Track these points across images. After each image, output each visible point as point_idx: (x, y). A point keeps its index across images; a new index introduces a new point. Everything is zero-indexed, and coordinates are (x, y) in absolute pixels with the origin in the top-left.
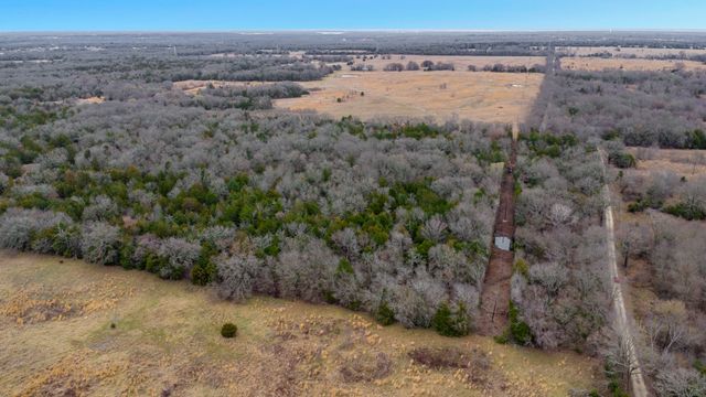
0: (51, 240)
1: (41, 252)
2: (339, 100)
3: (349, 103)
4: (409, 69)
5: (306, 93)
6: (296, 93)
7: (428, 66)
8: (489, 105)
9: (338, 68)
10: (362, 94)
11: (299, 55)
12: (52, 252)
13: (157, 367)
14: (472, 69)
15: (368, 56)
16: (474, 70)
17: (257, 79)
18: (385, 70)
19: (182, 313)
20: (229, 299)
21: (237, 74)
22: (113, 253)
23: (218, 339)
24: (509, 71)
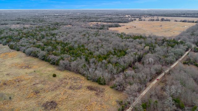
0: (34, 54)
1: (32, 56)
2: (127, 28)
3: (130, 29)
4: (156, 21)
5: (120, 26)
6: (117, 26)
7: (162, 20)
8: (171, 31)
9: (135, 20)
10: (135, 27)
11: (127, 16)
12: (34, 56)
13: (37, 80)
14: (176, 21)
15: (147, 17)
16: (177, 21)
17: (110, 22)
18: (148, 21)
19: (49, 71)
20: (60, 70)
21: (106, 21)
22: (43, 57)
23: (52, 77)
24: (188, 22)
